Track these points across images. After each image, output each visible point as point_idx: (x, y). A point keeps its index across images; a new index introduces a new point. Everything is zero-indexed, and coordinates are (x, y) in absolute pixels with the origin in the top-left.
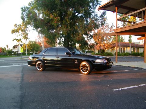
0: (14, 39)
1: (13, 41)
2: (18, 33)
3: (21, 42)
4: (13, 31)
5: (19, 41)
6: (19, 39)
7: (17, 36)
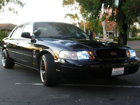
0: (67, 15)
1: (66, 17)
2: (71, 5)
3: (77, 18)
4: (65, 3)
5: (74, 17)
6: (74, 14)
7: (72, 10)
